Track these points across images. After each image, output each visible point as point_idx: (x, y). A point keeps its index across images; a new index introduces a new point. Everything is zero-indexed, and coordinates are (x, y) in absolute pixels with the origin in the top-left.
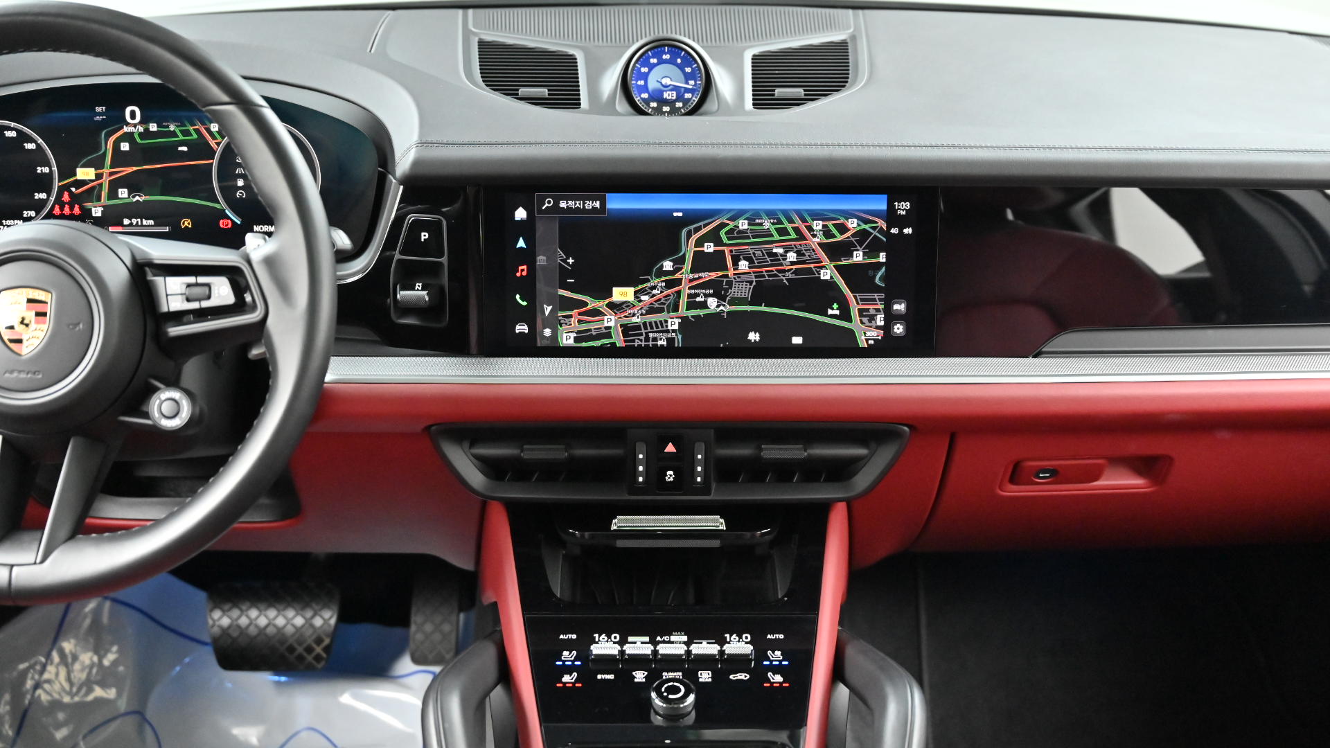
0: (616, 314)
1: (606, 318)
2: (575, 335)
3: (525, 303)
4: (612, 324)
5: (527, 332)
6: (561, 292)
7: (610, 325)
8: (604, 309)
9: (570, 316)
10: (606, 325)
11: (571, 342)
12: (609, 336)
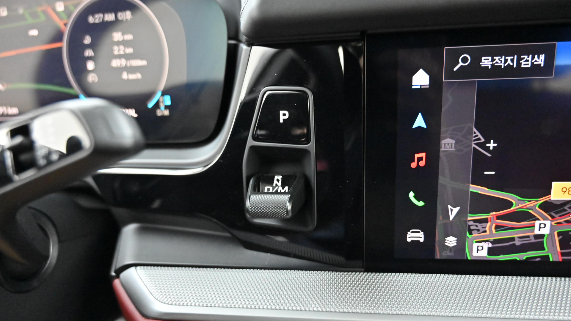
0: (553, 217)
1: (537, 223)
2: (490, 245)
3: (421, 204)
4: (546, 231)
5: (422, 240)
6: (474, 188)
7: (543, 232)
8: (537, 211)
9: (486, 221)
10: (537, 232)
11: (483, 254)
12: (540, 246)
